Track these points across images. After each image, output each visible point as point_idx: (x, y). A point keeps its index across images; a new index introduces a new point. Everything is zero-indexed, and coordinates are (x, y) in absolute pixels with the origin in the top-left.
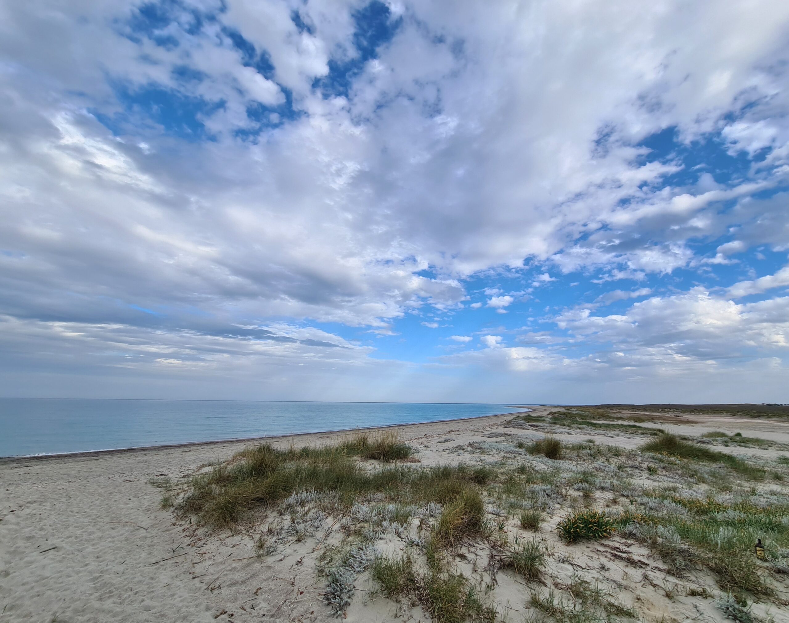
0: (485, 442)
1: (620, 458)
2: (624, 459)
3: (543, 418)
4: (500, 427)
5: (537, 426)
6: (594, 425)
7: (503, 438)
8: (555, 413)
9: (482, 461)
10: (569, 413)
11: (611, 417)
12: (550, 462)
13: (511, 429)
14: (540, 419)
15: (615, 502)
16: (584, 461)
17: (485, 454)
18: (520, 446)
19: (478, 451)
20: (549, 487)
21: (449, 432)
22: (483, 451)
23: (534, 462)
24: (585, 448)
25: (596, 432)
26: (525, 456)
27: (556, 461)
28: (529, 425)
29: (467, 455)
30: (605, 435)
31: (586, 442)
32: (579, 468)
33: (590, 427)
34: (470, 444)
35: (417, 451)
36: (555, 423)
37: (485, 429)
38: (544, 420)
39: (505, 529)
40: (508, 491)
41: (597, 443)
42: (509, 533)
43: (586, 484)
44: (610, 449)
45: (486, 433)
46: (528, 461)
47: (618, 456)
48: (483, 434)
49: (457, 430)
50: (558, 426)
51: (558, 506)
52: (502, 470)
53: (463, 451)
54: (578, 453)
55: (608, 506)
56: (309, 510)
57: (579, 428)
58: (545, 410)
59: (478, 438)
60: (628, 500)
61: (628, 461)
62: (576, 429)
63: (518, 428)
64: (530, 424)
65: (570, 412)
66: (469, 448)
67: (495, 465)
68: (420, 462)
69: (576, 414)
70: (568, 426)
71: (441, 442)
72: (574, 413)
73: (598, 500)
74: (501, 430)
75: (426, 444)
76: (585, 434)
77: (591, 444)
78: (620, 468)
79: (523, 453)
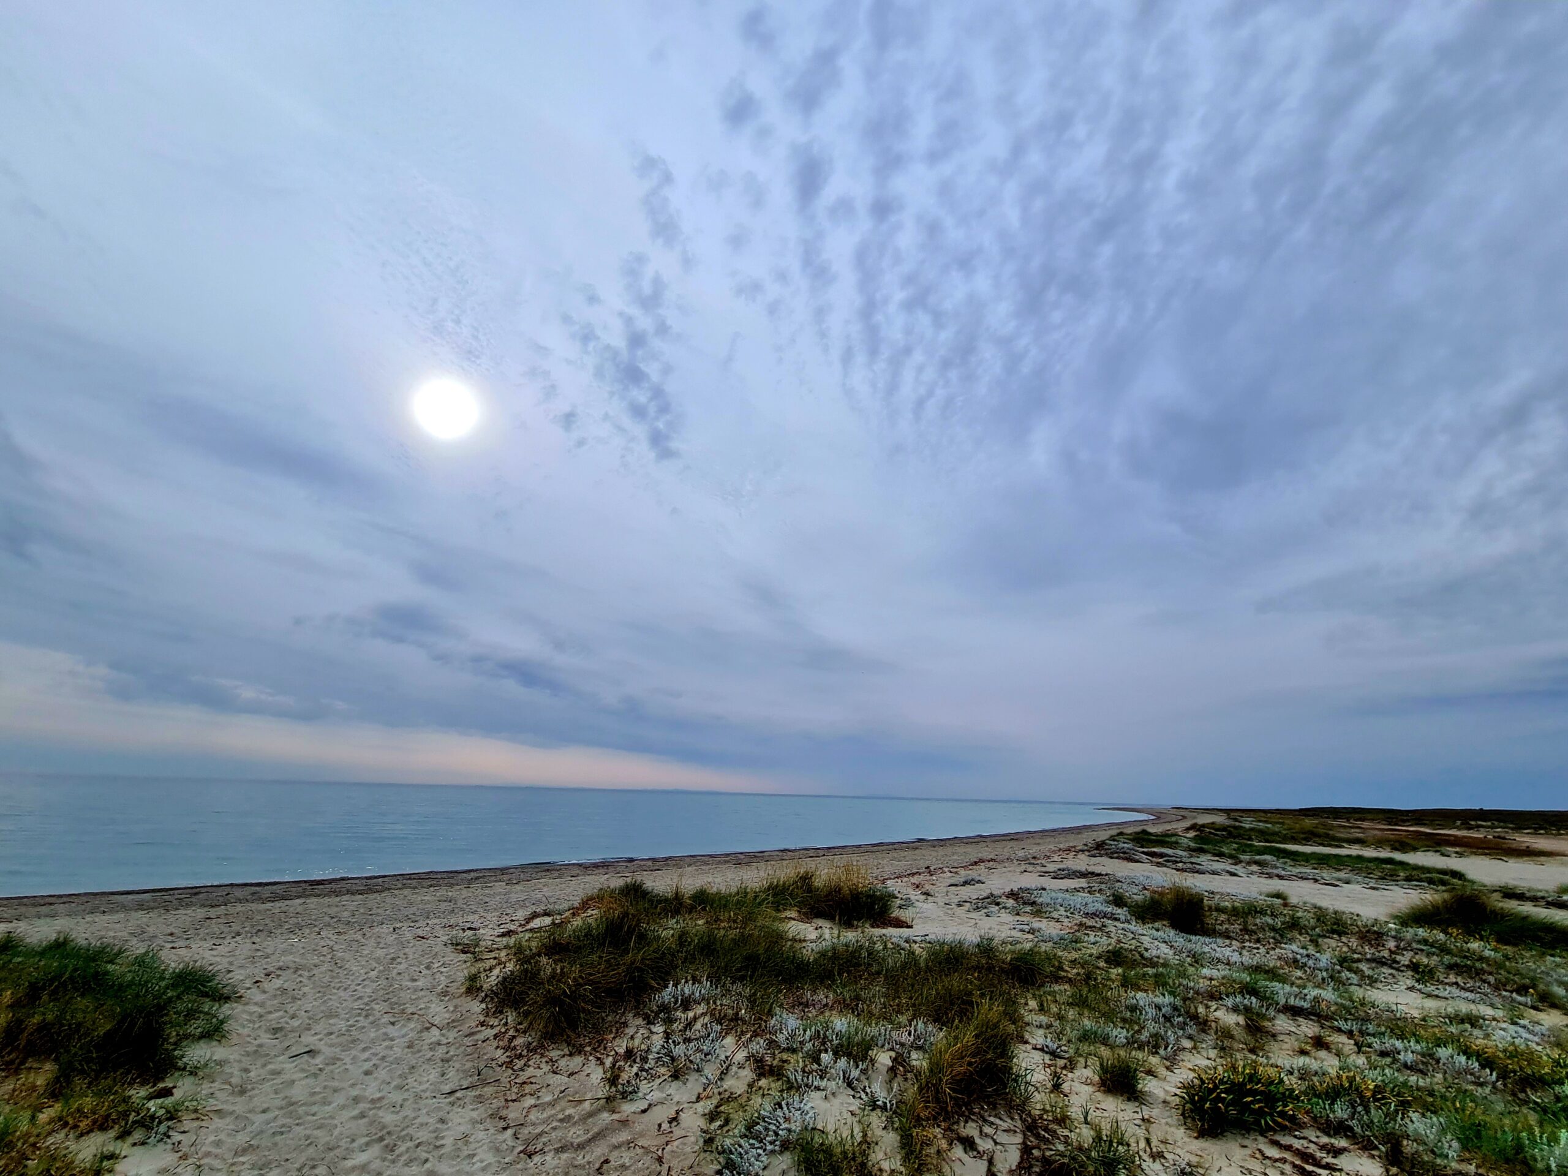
0: (1044, 889)
1: (1344, 939)
2: (1354, 942)
3: (1173, 839)
4: (1081, 856)
5: (1162, 855)
6: (1294, 856)
7: (1082, 883)
8: (1203, 826)
9: (1032, 931)
10: (1235, 827)
11: (1334, 839)
12: (1180, 940)
13: (1105, 860)
14: (1168, 839)
15: (1319, 1043)
16: (1258, 941)
17: (1041, 917)
18: (1118, 901)
19: (1028, 909)
20: (1168, 999)
21: (976, 863)
22: (1039, 911)
23: (1146, 940)
24: (1263, 912)
25: (1295, 871)
26: (1126, 925)
27: (1194, 938)
28: (1143, 853)
29: (1006, 917)
30: (1316, 881)
31: (1268, 896)
32: (1247, 959)
33: (1281, 860)
34: (1012, 895)
35: (907, 904)
36: (1202, 851)
37: (1049, 857)
38: (1177, 843)
39: (1065, 1087)
40: (1079, 1003)
41: (1293, 900)
42: (1073, 1099)
43: (1254, 1000)
44: (1321, 915)
45: (1051, 867)
46: (1132, 936)
47: (1340, 935)
48: (1044, 869)
49: (992, 860)
50: (1209, 857)
51: (1187, 1044)
52: (1074, 955)
53: (997, 908)
54: (1245, 923)
55: (1303, 1052)
56: (695, 1019)
57: (1257, 863)
58: (1184, 817)
59: (1030, 881)
60: (1352, 1042)
61: (1362, 947)
62: (1249, 863)
63: (1117, 858)
64: (1145, 850)
65: (1237, 824)
66: (1011, 902)
67: (1060, 942)
68: (911, 927)
69: (1252, 829)
70: (1231, 857)
71: (956, 885)
72: (1247, 826)
73: (1281, 1038)
74: (1082, 863)
75: (928, 887)
76: (1270, 876)
77: (1279, 901)
78: (1343, 961)
79: (1123, 918)
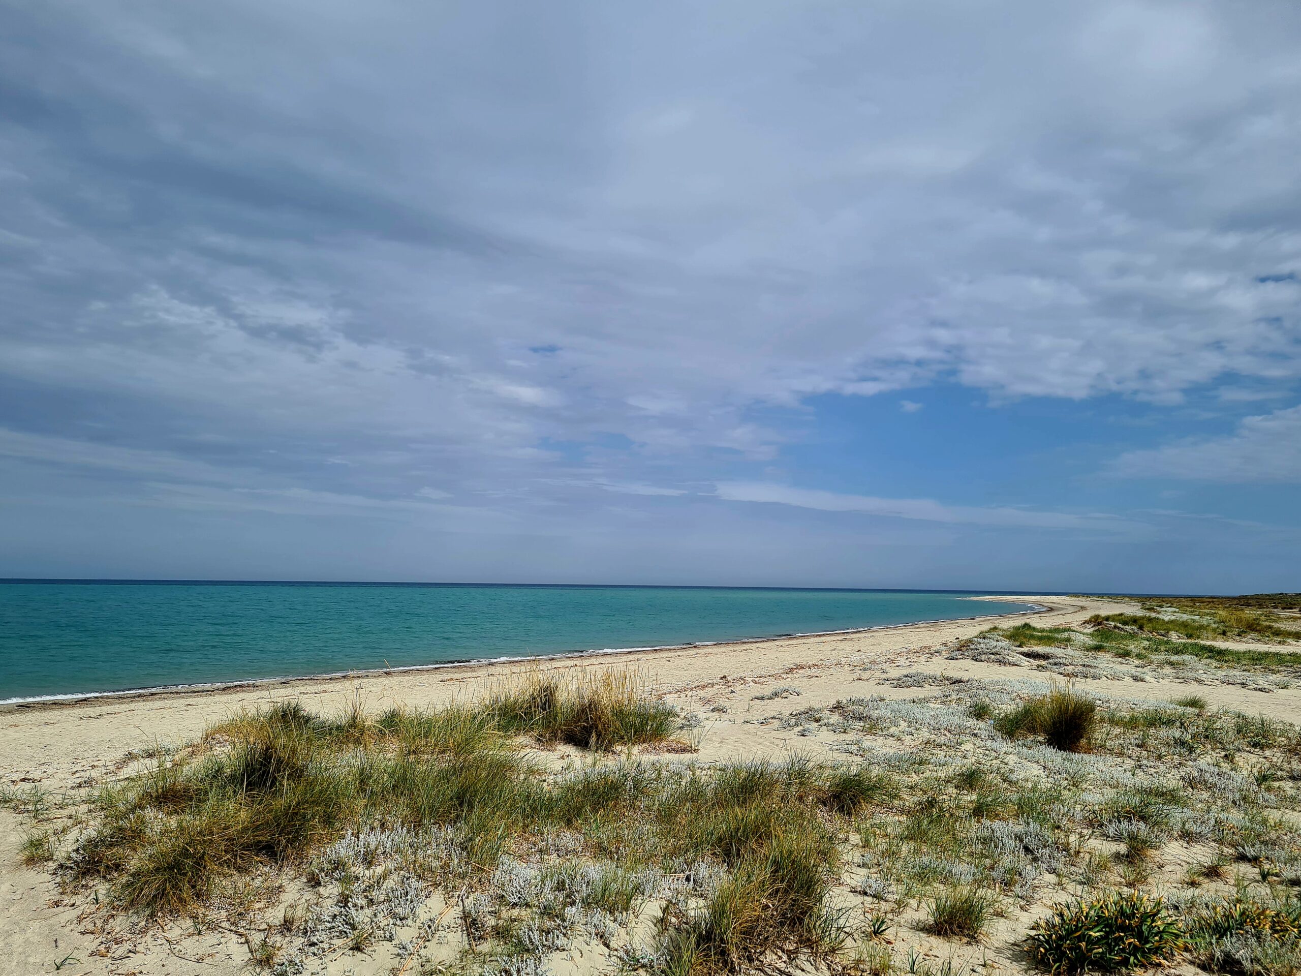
0: (882, 700)
2: (1276, 756)
3: (1065, 635)
4: (937, 659)
5: (1045, 657)
6: (1219, 654)
7: (935, 691)
8: (1107, 618)
9: (862, 752)
10: (1150, 620)
11: (1278, 633)
12: (1056, 759)
13: (968, 663)
14: (1056, 635)
15: (1213, 872)
17: (875, 734)
18: (980, 712)
19: (859, 725)
20: (1034, 827)
21: (791, 670)
22: (873, 726)
23: (1012, 759)
25: (1220, 674)
26: (989, 743)
27: (1076, 756)
28: (1023, 654)
31: (1181, 703)
34: (838, 707)
35: (690, 723)
36: (1098, 648)
38: (1068, 640)
39: (889, 934)
41: (1212, 708)
42: (898, 945)
44: (1243, 726)
46: (996, 755)
47: (1262, 748)
48: (885, 676)
55: (1193, 884)
60: (1257, 870)
63: (988, 661)
64: (1025, 649)
68: (696, 751)
71: (762, 698)
77: (1190, 710)
78: (1262, 779)
79: (984, 734)
